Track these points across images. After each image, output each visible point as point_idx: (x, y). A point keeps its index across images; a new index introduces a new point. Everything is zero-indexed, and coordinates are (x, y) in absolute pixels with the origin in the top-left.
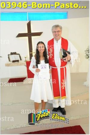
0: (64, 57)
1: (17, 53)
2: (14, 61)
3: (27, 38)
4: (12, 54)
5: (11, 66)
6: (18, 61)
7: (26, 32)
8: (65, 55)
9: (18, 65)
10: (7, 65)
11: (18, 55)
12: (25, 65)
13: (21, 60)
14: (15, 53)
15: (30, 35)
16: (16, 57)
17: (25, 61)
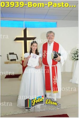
0: (54, 58)
1: (15, 53)
2: (11, 60)
3: (23, 41)
4: (10, 54)
5: (10, 64)
6: (15, 60)
7: (23, 36)
8: (56, 56)
9: (15, 63)
10: (6, 63)
12: (21, 64)
13: (18, 59)
14: (13, 54)
15: (25, 39)
17: (21, 60)
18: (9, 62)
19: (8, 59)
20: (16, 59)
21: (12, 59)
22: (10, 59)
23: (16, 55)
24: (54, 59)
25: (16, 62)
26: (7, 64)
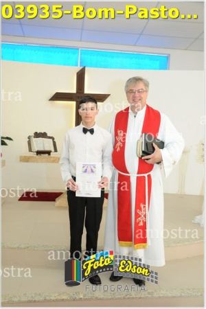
1: (48, 135)
2: (39, 153)
4: (37, 135)
5: (34, 162)
6: (49, 153)
8: (148, 150)
10: (25, 159)
11: (51, 140)
13: (56, 150)
14: (44, 135)
16: (46, 144)
18: (33, 157)
19: (30, 150)
20: (53, 149)
21: (42, 149)
22: (36, 150)
23: (53, 138)
24: (142, 156)
25: (52, 159)
26: (27, 161)
